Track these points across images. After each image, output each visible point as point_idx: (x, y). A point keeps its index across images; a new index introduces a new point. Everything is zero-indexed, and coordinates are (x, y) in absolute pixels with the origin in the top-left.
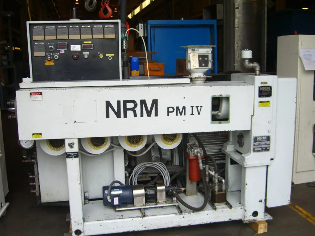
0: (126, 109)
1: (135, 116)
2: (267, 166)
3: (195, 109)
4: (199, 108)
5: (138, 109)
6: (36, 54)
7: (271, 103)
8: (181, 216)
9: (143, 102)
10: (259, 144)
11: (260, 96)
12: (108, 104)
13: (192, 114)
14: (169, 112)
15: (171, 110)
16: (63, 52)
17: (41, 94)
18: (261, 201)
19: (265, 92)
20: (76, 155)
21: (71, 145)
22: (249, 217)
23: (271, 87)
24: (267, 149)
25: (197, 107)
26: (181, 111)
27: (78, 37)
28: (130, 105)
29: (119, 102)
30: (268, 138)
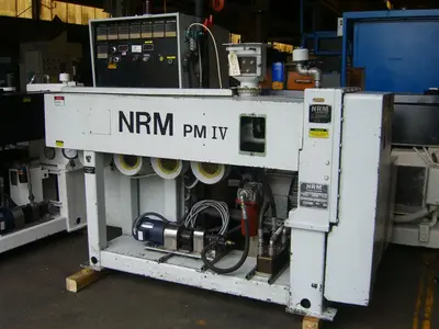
0: (139, 123)
1: (149, 132)
2: (326, 234)
3: (218, 130)
4: (223, 130)
5: (151, 124)
6: (100, 56)
7: (330, 132)
8: (203, 274)
9: (157, 116)
10: (310, 196)
11: (311, 121)
12: (122, 115)
13: (214, 138)
14: (185, 132)
15: (188, 128)
16: (124, 54)
17: (63, 98)
18: (315, 286)
19: (320, 115)
20: (93, 171)
21: (88, 158)
22: (295, 306)
23: (330, 108)
24: (322, 206)
25: (220, 128)
26: (200, 132)
27: (137, 36)
28: (143, 119)
29: (132, 113)
30: (325, 189)
